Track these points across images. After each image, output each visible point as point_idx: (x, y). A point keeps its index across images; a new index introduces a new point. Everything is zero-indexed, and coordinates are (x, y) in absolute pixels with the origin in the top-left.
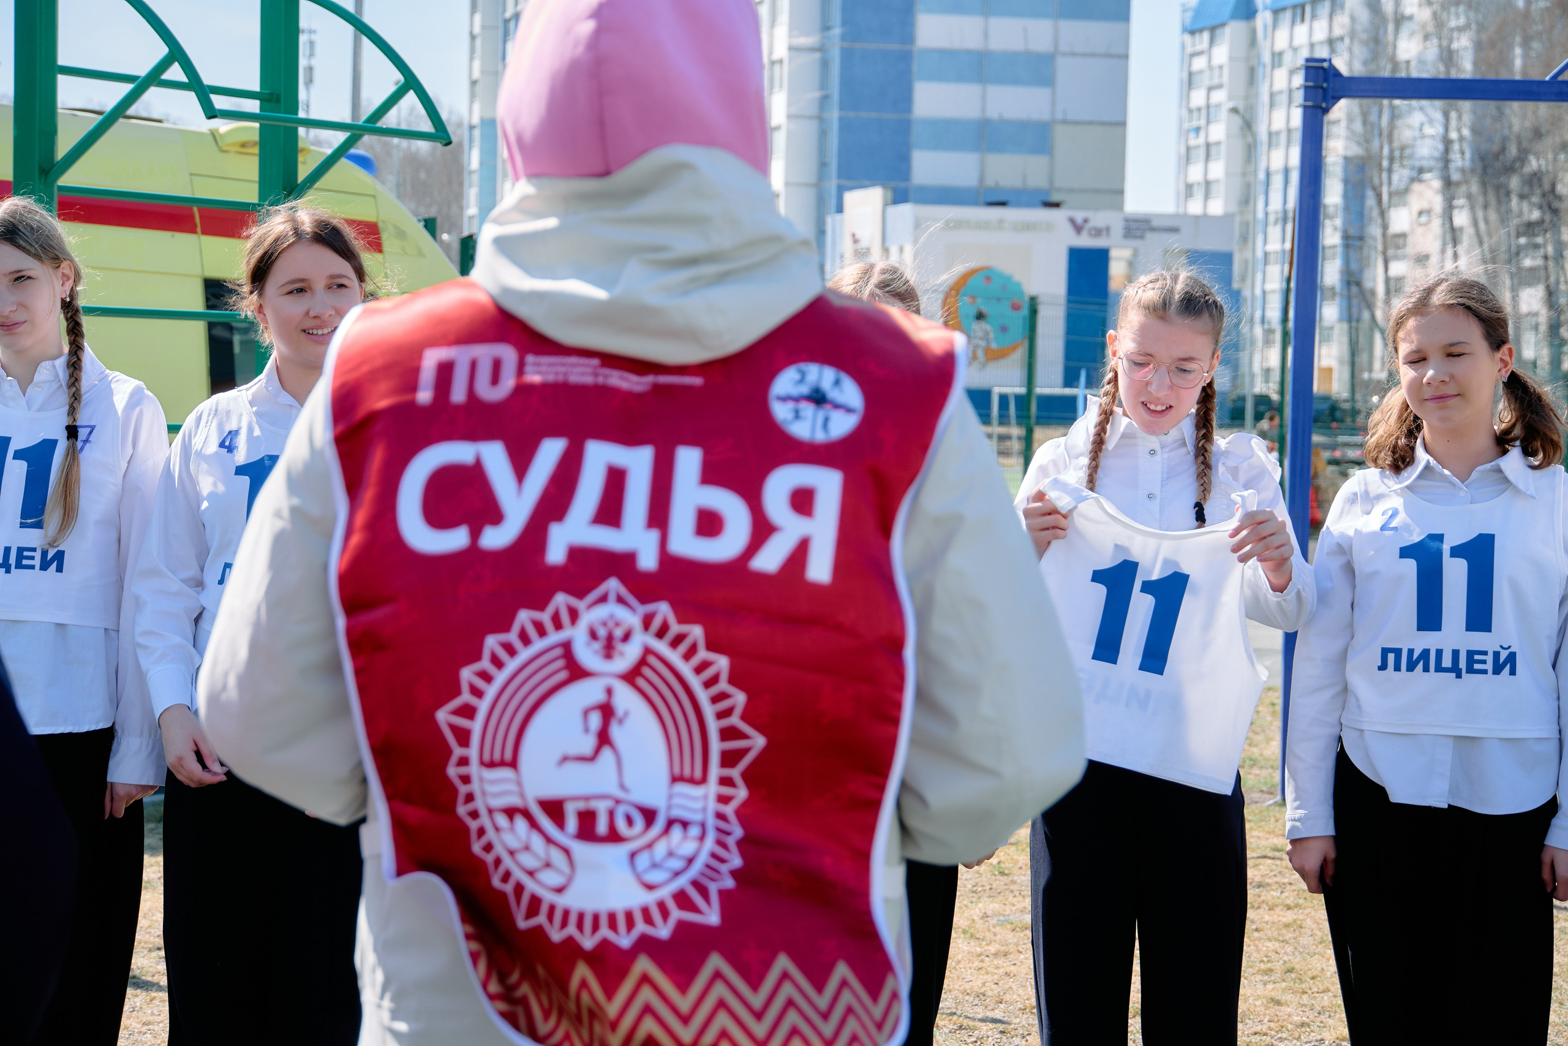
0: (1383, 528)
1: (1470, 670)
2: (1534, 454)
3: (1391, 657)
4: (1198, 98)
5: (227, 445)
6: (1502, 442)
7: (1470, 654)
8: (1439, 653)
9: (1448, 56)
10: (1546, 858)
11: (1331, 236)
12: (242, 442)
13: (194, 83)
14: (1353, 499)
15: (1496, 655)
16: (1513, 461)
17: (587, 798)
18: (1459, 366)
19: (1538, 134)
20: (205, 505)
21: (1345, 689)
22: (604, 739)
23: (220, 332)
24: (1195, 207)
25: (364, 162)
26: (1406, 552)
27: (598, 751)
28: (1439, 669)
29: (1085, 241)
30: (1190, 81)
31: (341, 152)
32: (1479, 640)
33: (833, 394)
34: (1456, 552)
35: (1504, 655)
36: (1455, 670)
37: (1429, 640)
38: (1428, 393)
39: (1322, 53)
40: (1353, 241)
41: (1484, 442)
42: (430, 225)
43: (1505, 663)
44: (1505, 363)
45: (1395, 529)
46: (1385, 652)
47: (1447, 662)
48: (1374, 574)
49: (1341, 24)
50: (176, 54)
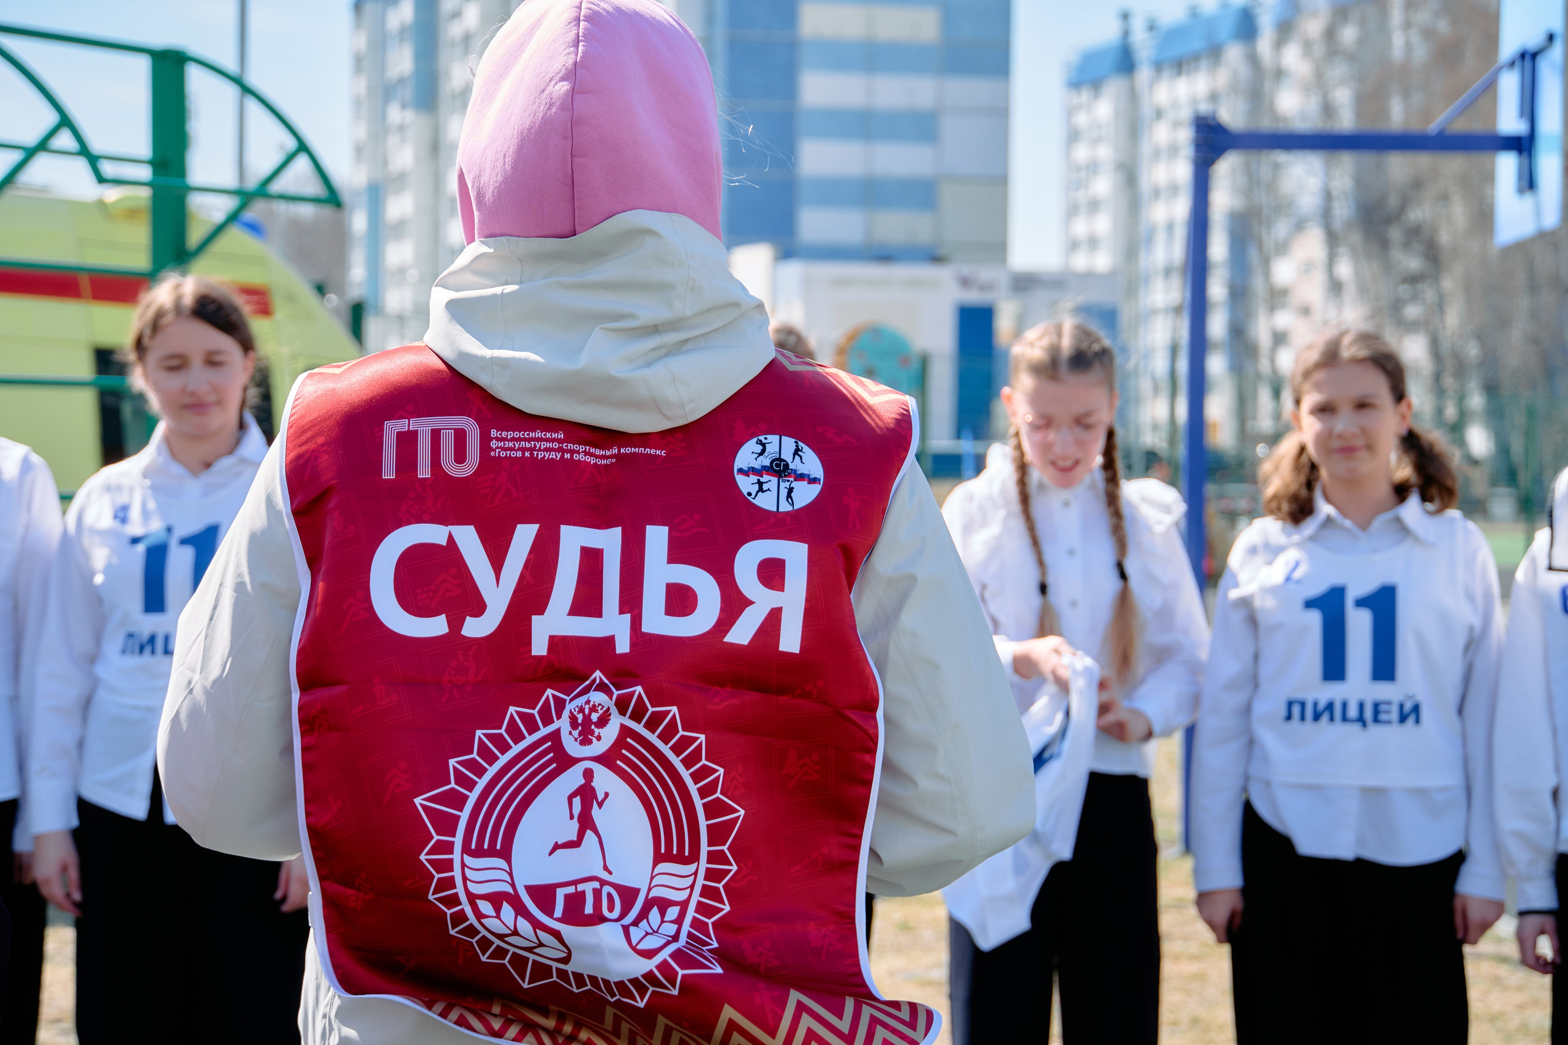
0: (1288, 579)
1: (1376, 720)
2: (1431, 500)
3: (1296, 710)
4: (1081, 153)
5: (122, 515)
6: (1401, 491)
7: (1376, 706)
8: (1345, 705)
9: (1328, 109)
10: (1458, 903)
11: (1217, 289)
12: (135, 513)
13: (84, 151)
14: (1253, 551)
15: (1401, 706)
16: (1412, 510)
17: (575, 883)
18: (1367, 418)
19: (1417, 184)
20: (99, 579)
21: (1251, 743)
22: (586, 823)
23: (110, 400)
24: (1081, 262)
25: (254, 228)
26: (1310, 604)
27: (581, 835)
28: (1345, 719)
29: (973, 297)
30: (1073, 136)
31: (233, 218)
32: (1384, 691)
33: (795, 465)
34: (1360, 603)
35: (1408, 706)
36: (1361, 720)
37: (1334, 692)
38: (1336, 444)
39: (1204, 108)
40: (1239, 293)
41: (1384, 491)
42: (321, 289)
43: (1410, 713)
44: (1403, 417)
45: (1298, 582)
46: (1290, 704)
47: (1353, 712)
48: (1277, 627)
49: (1222, 78)
50: (65, 121)
